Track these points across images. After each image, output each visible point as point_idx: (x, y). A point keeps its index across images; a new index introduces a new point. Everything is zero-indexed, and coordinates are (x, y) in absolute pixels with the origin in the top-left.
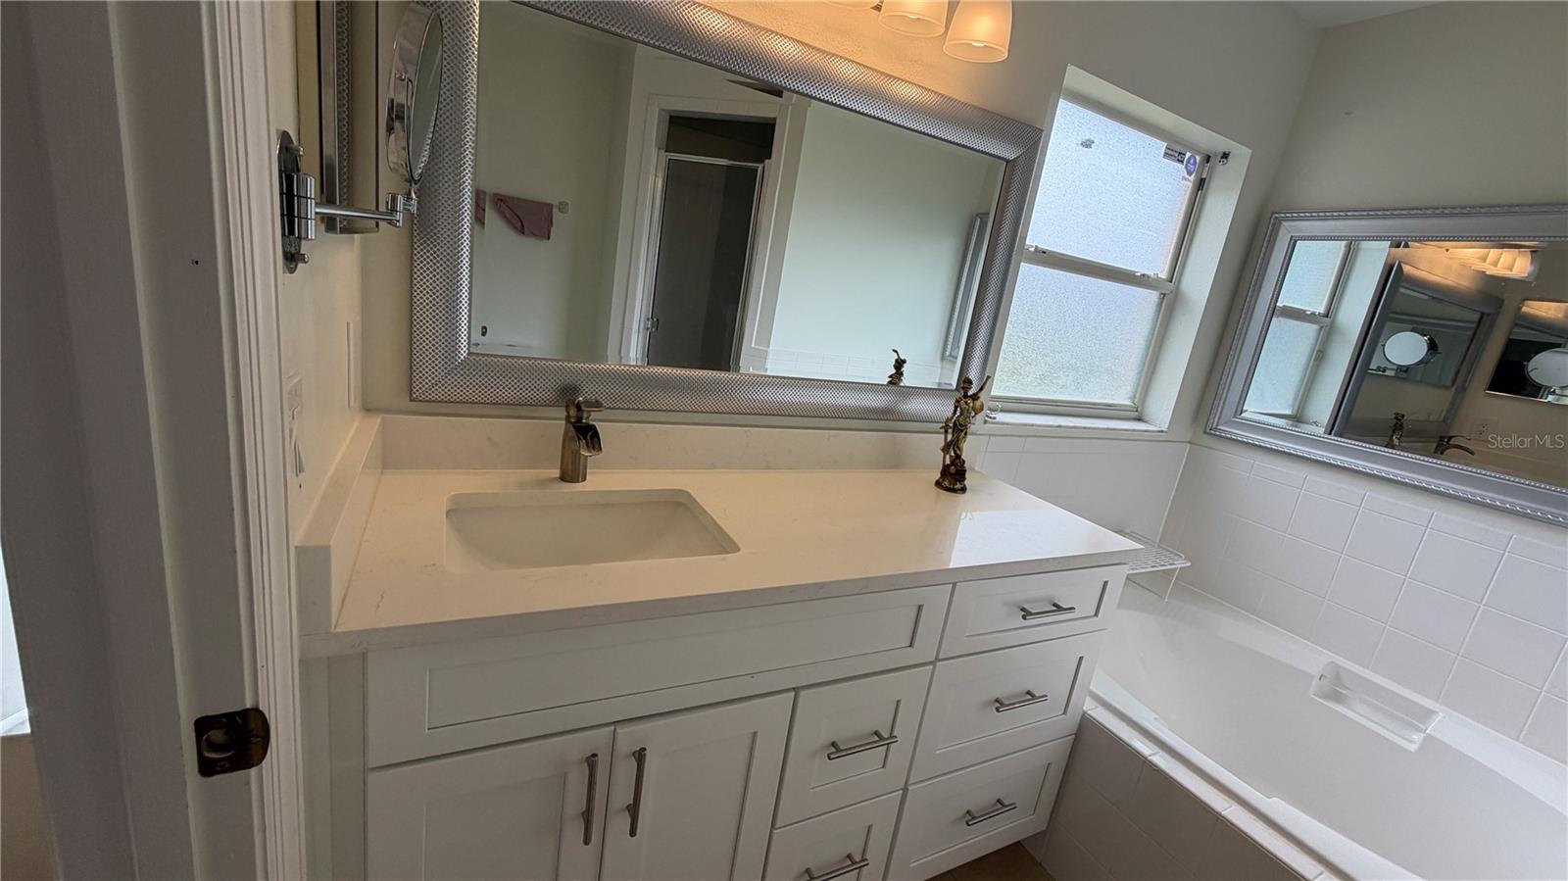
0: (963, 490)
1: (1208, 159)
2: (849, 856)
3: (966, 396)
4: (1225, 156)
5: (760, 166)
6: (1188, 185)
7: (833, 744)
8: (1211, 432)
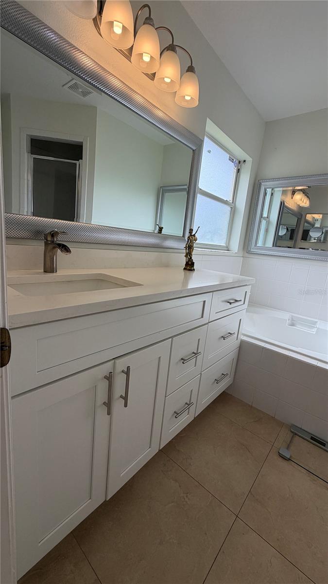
0: (194, 270)
1: (240, 162)
2: (186, 403)
3: (191, 235)
4: (245, 161)
5: (77, 162)
6: (235, 171)
7: (182, 359)
8: (249, 252)
